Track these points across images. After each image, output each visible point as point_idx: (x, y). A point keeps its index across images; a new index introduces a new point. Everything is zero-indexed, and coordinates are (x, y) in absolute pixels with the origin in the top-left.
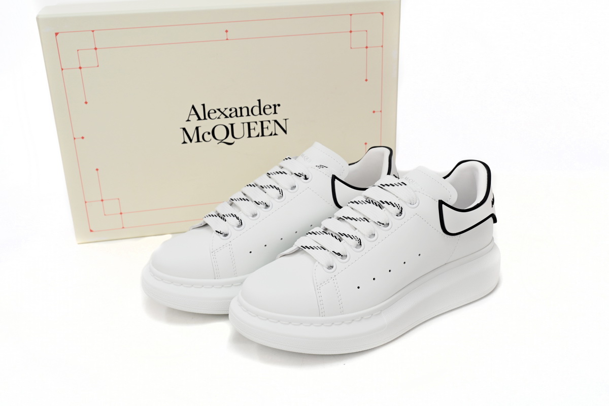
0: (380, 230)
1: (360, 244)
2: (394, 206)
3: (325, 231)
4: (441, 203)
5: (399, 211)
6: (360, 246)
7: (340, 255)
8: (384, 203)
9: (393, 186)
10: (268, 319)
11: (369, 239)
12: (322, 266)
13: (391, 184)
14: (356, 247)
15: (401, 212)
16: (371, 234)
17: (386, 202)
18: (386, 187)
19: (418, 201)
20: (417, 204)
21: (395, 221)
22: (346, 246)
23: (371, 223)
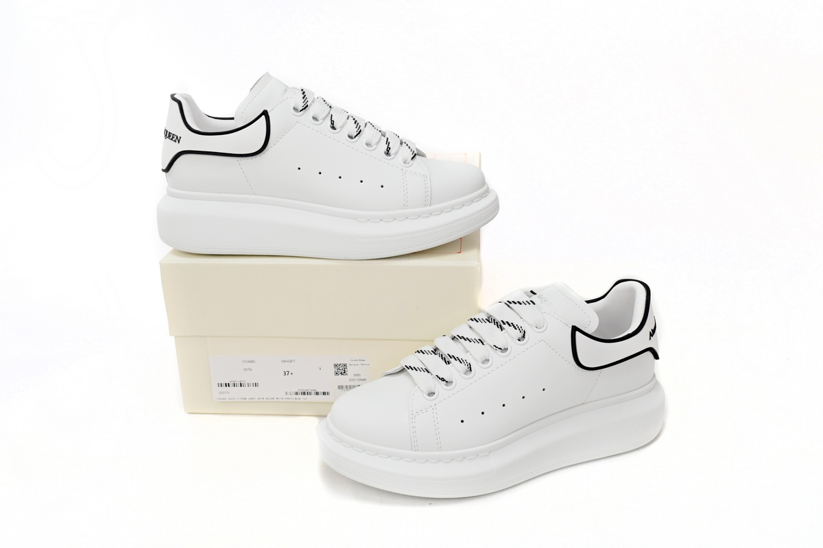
0: (496, 356)
1: (471, 370)
2: (516, 329)
3: (435, 351)
4: (575, 329)
5: (521, 335)
6: (470, 372)
7: (444, 380)
8: (504, 324)
9: (520, 304)
10: (364, 451)
11: (482, 365)
12: (422, 392)
13: (518, 302)
14: (465, 374)
15: (524, 336)
16: (484, 359)
17: (507, 322)
18: (512, 305)
19: (545, 325)
20: (544, 328)
21: (514, 346)
22: (453, 371)
23: (487, 346)
